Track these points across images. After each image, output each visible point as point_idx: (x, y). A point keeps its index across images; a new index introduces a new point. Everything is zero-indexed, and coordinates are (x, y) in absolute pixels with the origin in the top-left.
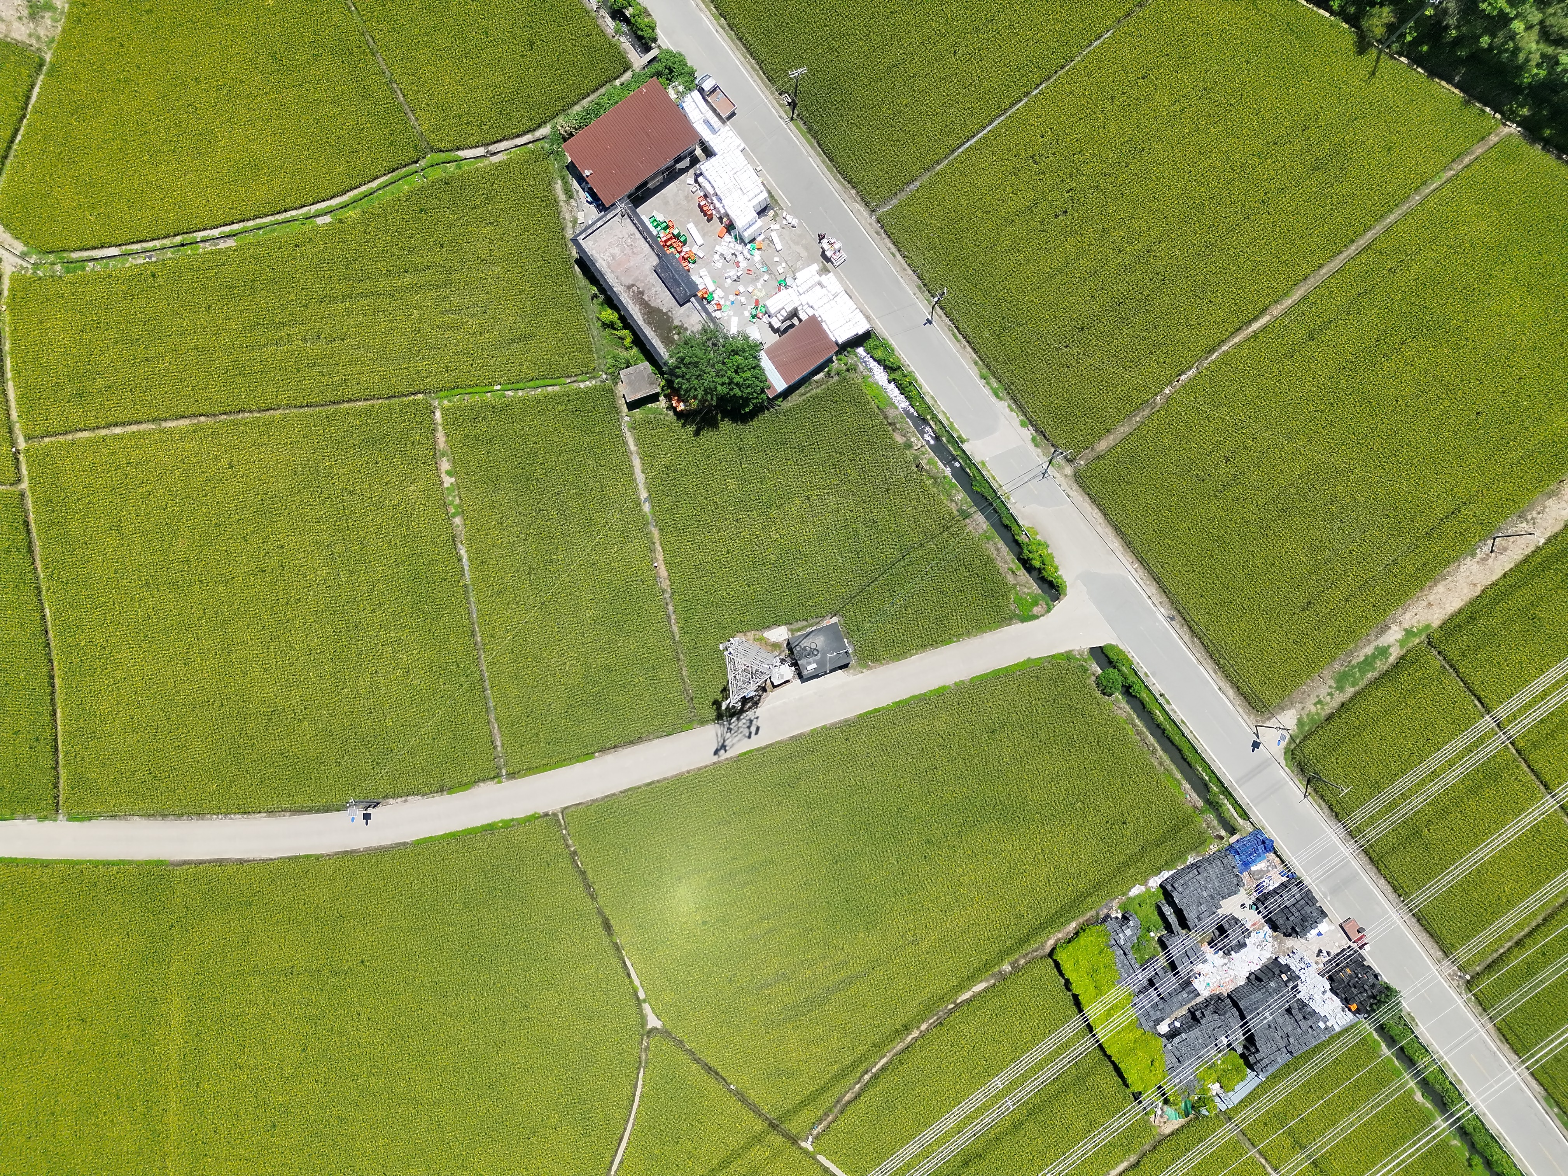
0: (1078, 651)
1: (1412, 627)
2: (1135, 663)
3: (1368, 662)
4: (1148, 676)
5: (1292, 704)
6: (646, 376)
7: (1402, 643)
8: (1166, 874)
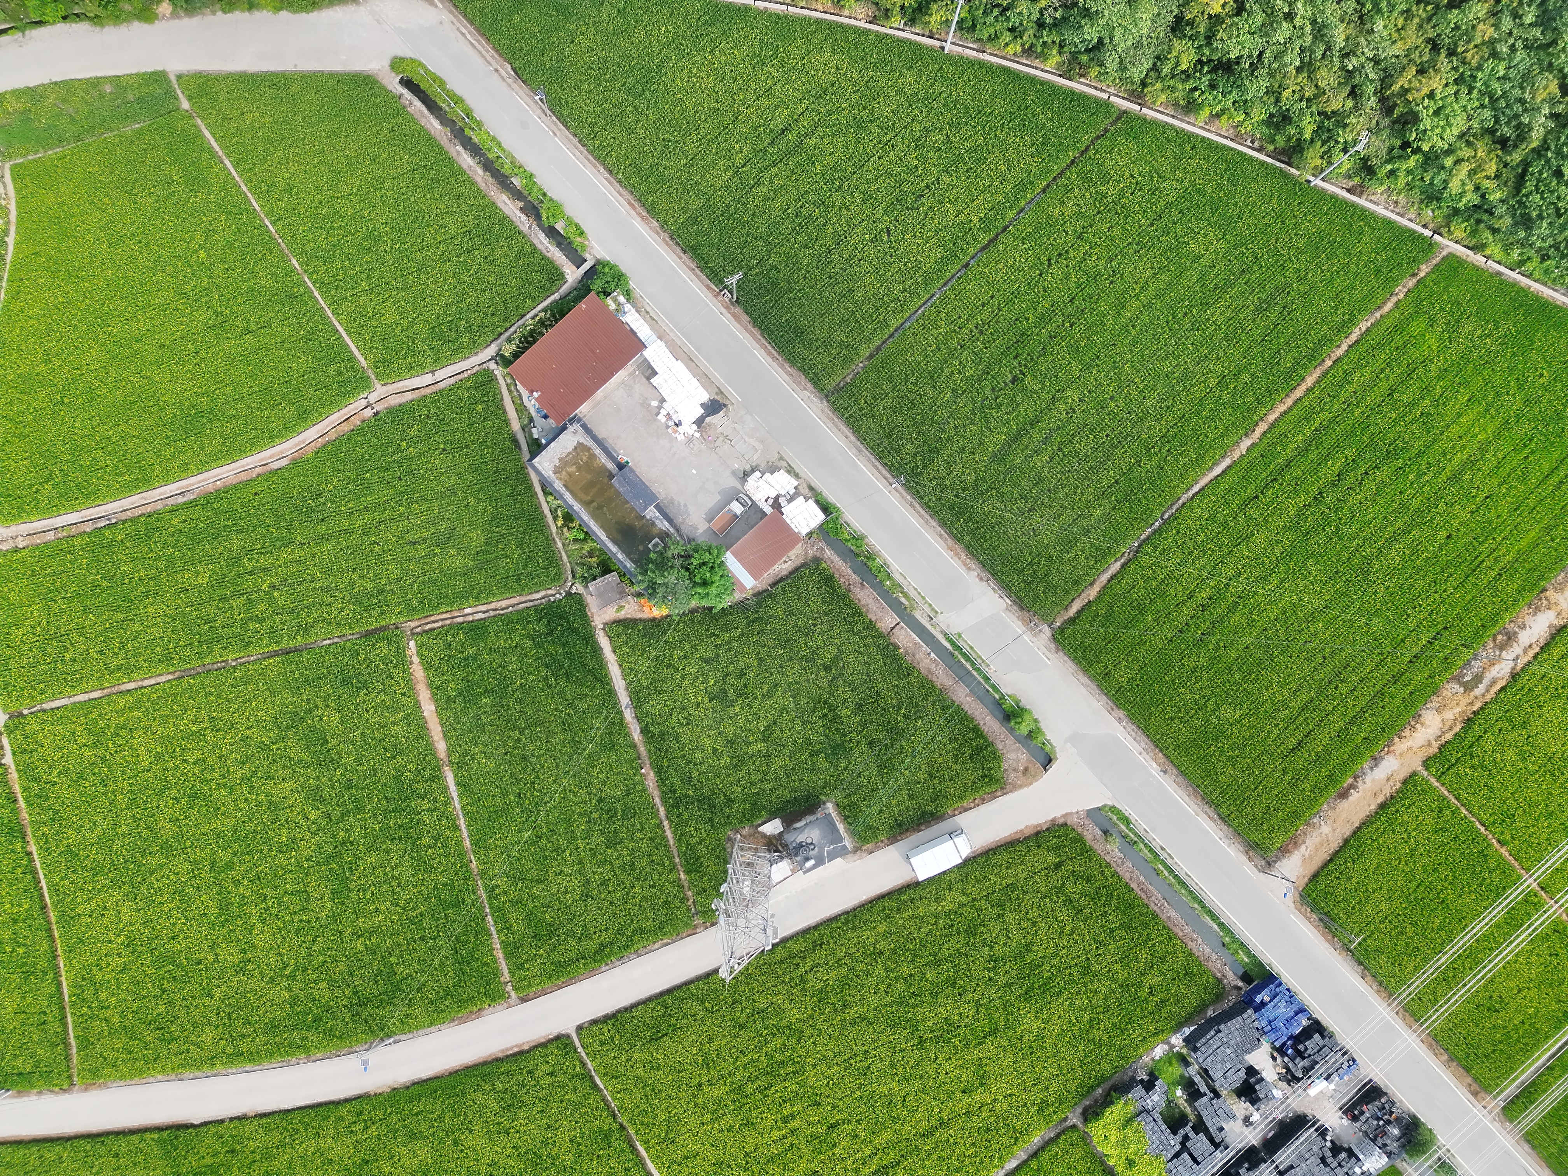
0: (1076, 814)
2: (1133, 821)
4: (1147, 832)
5: (1295, 847)
6: (614, 585)
8: (1187, 1031)
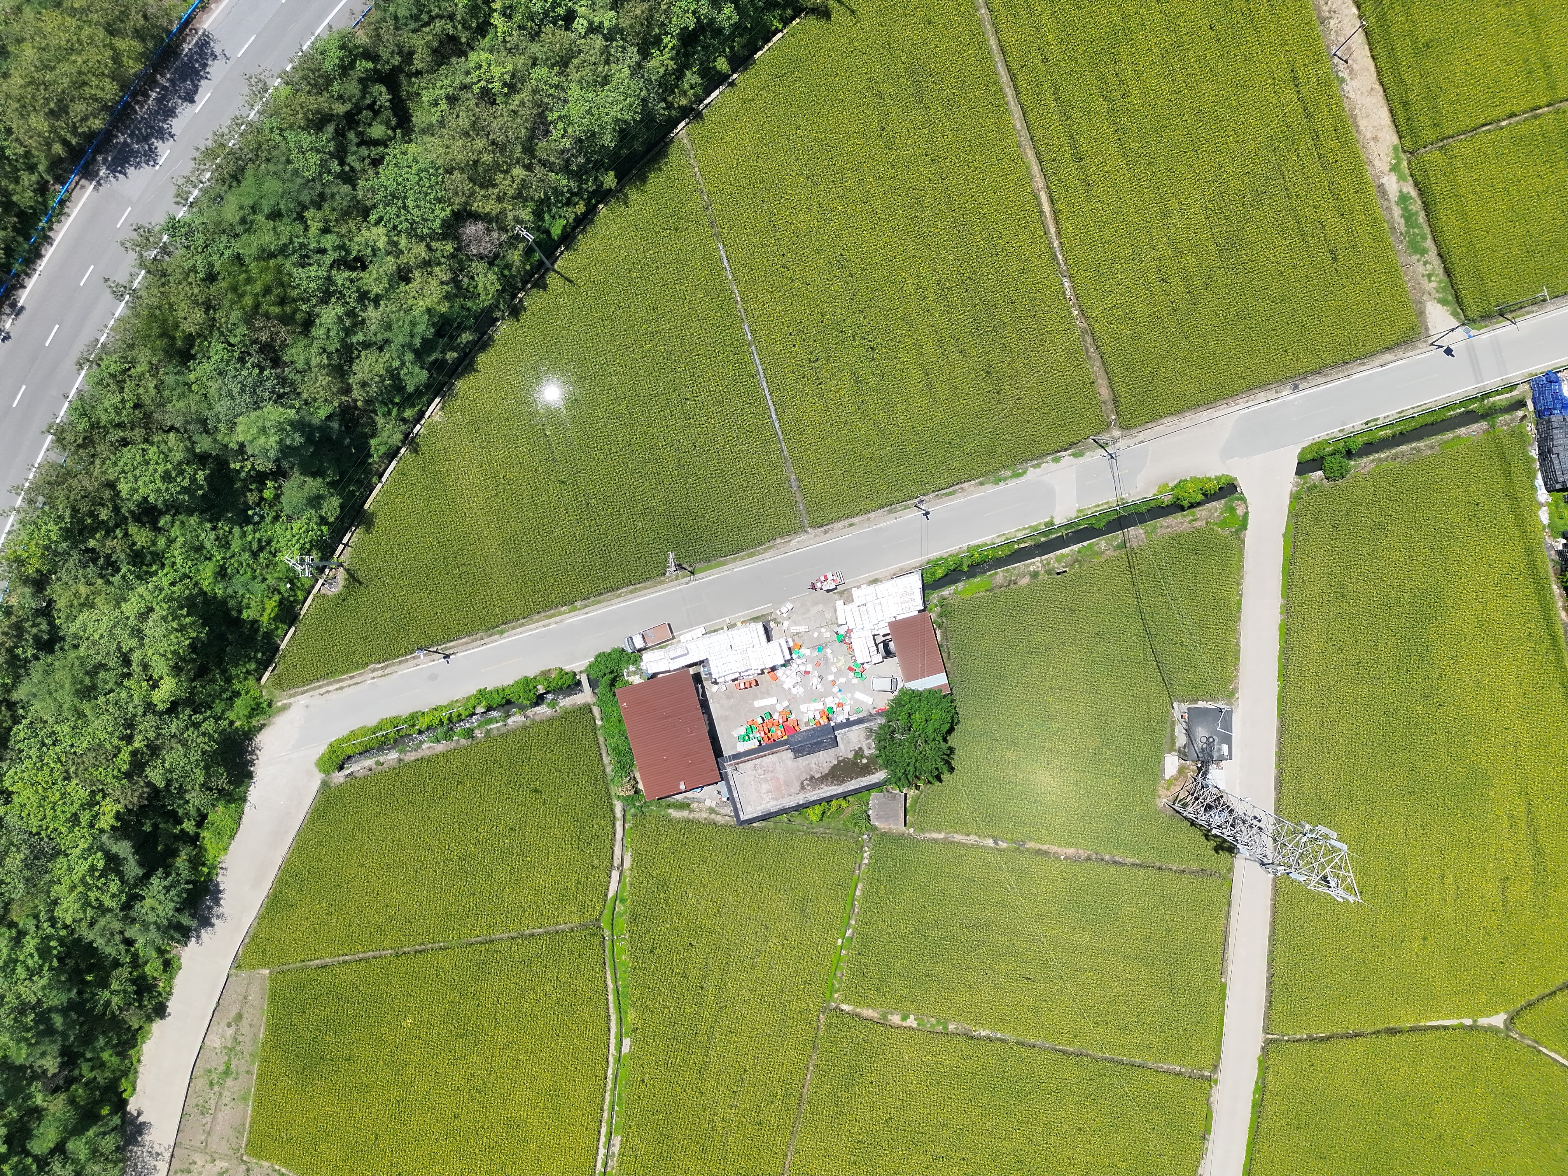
0: (1294, 486)
1: (1391, 164)
2: (1327, 438)
3: (1408, 217)
4: (1343, 430)
5: (1421, 303)
6: (884, 800)
7: (1401, 178)
8: (1539, 481)
